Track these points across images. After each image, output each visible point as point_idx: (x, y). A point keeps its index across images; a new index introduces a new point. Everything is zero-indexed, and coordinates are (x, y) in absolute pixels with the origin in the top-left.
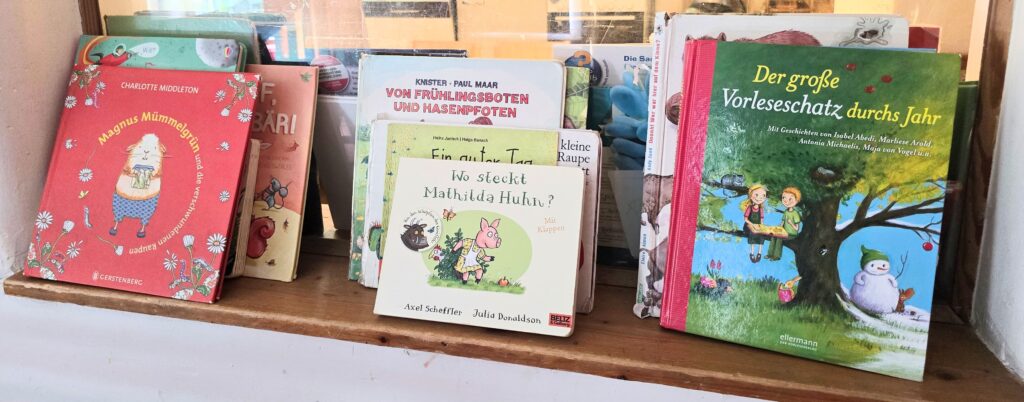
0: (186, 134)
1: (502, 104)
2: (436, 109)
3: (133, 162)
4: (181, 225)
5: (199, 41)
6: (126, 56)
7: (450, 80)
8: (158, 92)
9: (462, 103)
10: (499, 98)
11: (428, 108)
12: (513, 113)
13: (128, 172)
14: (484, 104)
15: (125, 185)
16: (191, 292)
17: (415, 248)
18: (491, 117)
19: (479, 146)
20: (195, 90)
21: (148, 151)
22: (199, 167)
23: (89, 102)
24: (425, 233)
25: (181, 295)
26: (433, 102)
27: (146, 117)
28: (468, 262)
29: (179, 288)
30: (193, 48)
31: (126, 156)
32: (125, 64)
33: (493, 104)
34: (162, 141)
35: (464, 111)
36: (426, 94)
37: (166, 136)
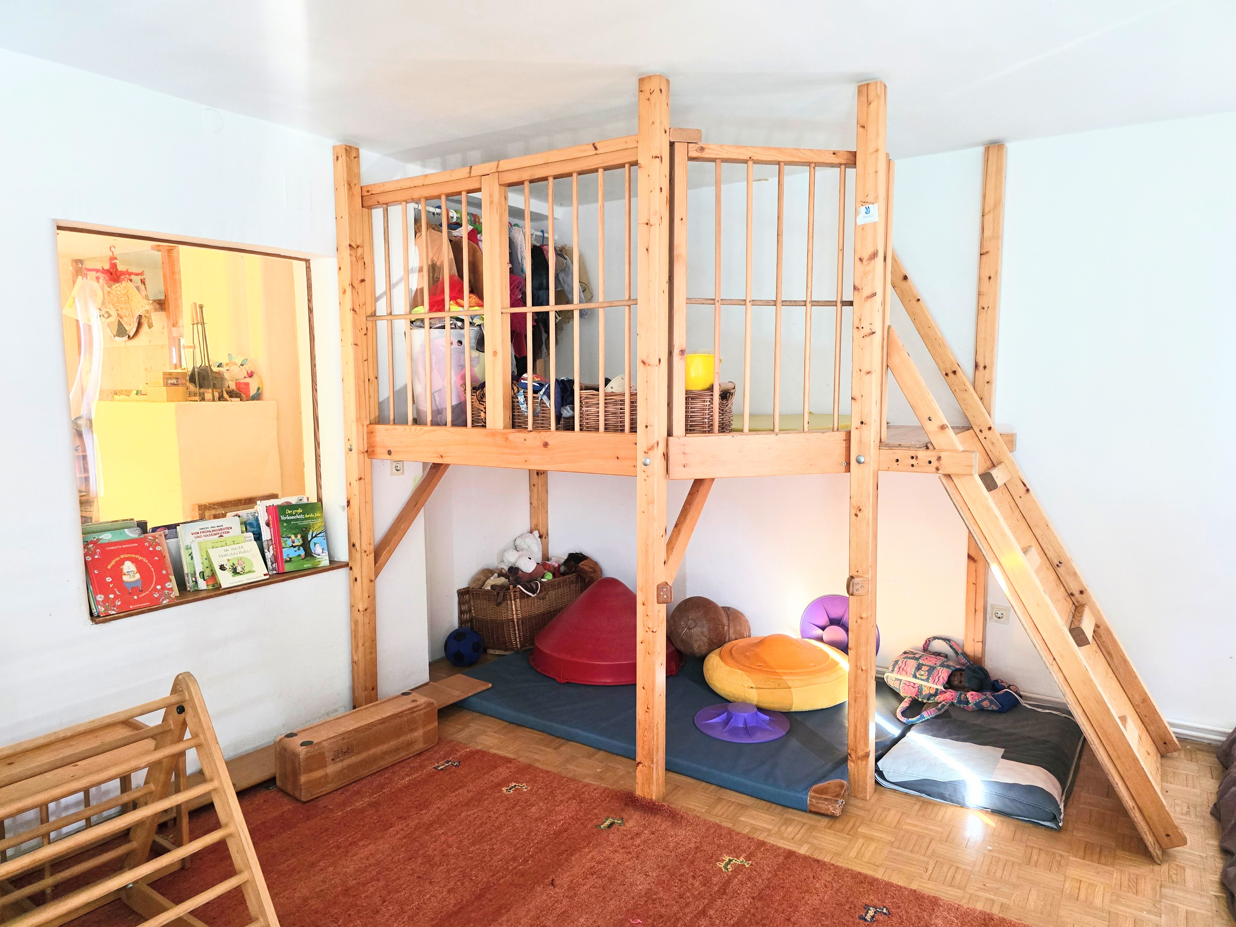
0: (140, 558)
1: (225, 531)
2: (207, 535)
3: (125, 571)
4: (154, 583)
5: (126, 530)
6: (98, 540)
7: (210, 527)
8: (122, 548)
9: (214, 533)
10: (224, 529)
11: (205, 536)
12: (228, 532)
13: (125, 574)
14: (220, 532)
15: (126, 578)
16: (168, 600)
17: (225, 570)
18: (223, 535)
19: (225, 542)
20: (137, 545)
21: (128, 567)
22: (151, 566)
23: (96, 557)
24: (225, 566)
25: (165, 602)
26: (206, 534)
27: (122, 556)
28: (239, 569)
29: (163, 600)
30: (125, 532)
31: (121, 570)
32: (99, 543)
33: (223, 531)
34: (132, 562)
35: (215, 534)
36: (203, 532)
37: (133, 561)
